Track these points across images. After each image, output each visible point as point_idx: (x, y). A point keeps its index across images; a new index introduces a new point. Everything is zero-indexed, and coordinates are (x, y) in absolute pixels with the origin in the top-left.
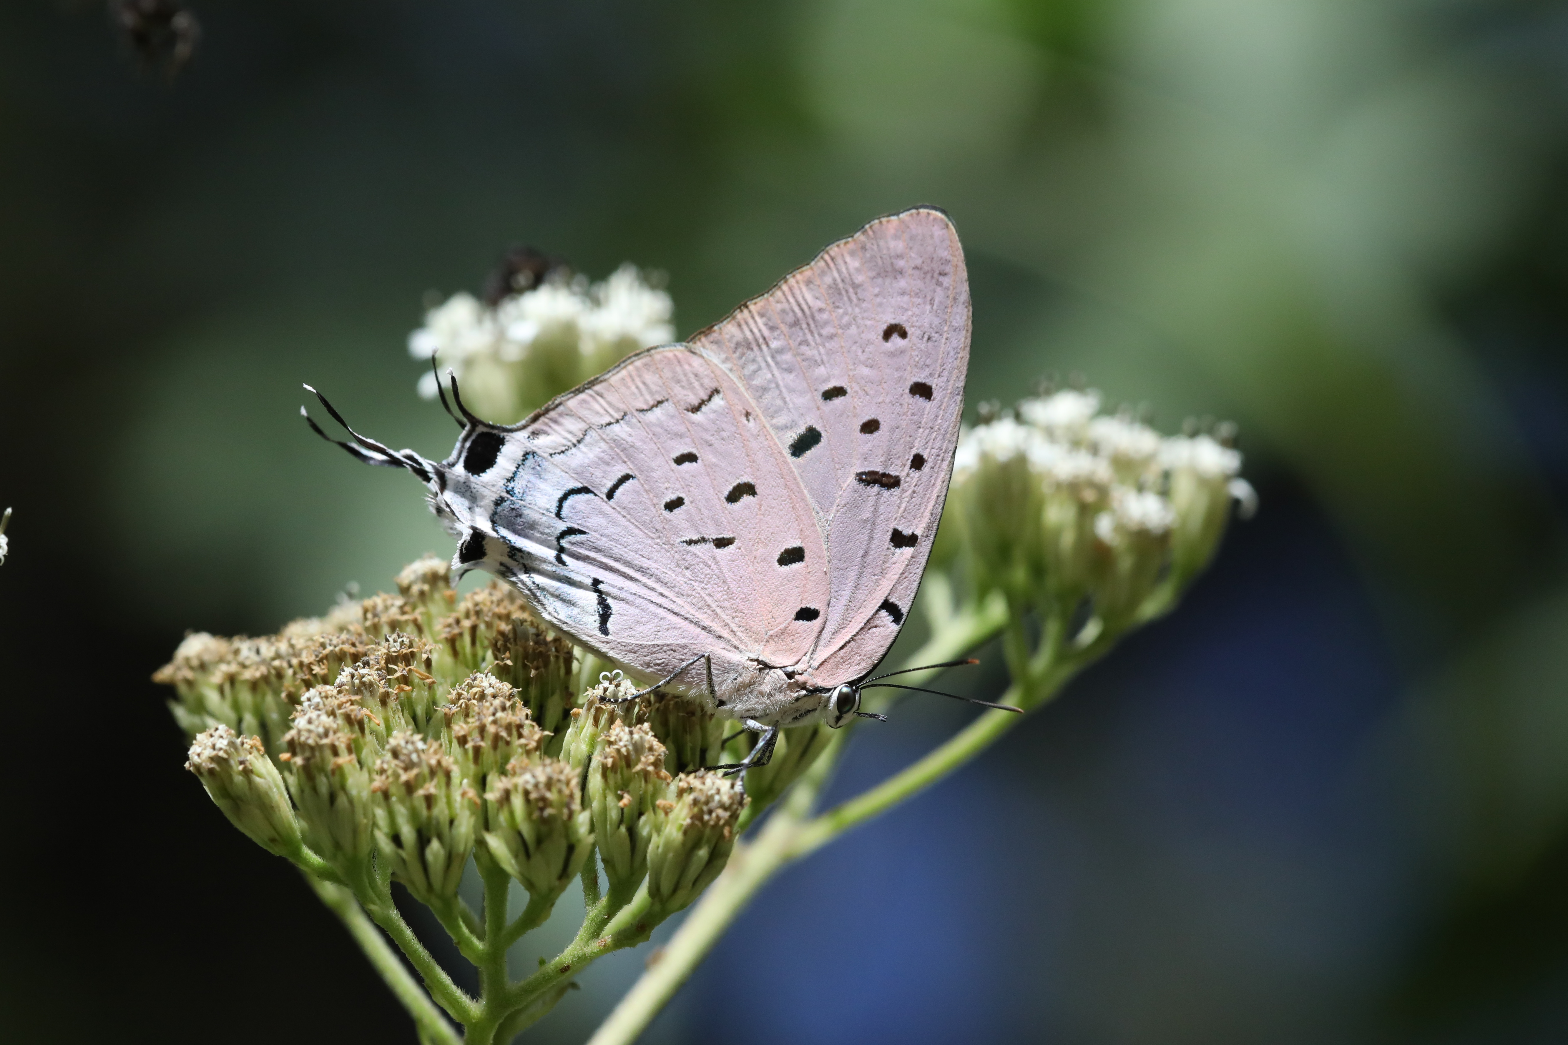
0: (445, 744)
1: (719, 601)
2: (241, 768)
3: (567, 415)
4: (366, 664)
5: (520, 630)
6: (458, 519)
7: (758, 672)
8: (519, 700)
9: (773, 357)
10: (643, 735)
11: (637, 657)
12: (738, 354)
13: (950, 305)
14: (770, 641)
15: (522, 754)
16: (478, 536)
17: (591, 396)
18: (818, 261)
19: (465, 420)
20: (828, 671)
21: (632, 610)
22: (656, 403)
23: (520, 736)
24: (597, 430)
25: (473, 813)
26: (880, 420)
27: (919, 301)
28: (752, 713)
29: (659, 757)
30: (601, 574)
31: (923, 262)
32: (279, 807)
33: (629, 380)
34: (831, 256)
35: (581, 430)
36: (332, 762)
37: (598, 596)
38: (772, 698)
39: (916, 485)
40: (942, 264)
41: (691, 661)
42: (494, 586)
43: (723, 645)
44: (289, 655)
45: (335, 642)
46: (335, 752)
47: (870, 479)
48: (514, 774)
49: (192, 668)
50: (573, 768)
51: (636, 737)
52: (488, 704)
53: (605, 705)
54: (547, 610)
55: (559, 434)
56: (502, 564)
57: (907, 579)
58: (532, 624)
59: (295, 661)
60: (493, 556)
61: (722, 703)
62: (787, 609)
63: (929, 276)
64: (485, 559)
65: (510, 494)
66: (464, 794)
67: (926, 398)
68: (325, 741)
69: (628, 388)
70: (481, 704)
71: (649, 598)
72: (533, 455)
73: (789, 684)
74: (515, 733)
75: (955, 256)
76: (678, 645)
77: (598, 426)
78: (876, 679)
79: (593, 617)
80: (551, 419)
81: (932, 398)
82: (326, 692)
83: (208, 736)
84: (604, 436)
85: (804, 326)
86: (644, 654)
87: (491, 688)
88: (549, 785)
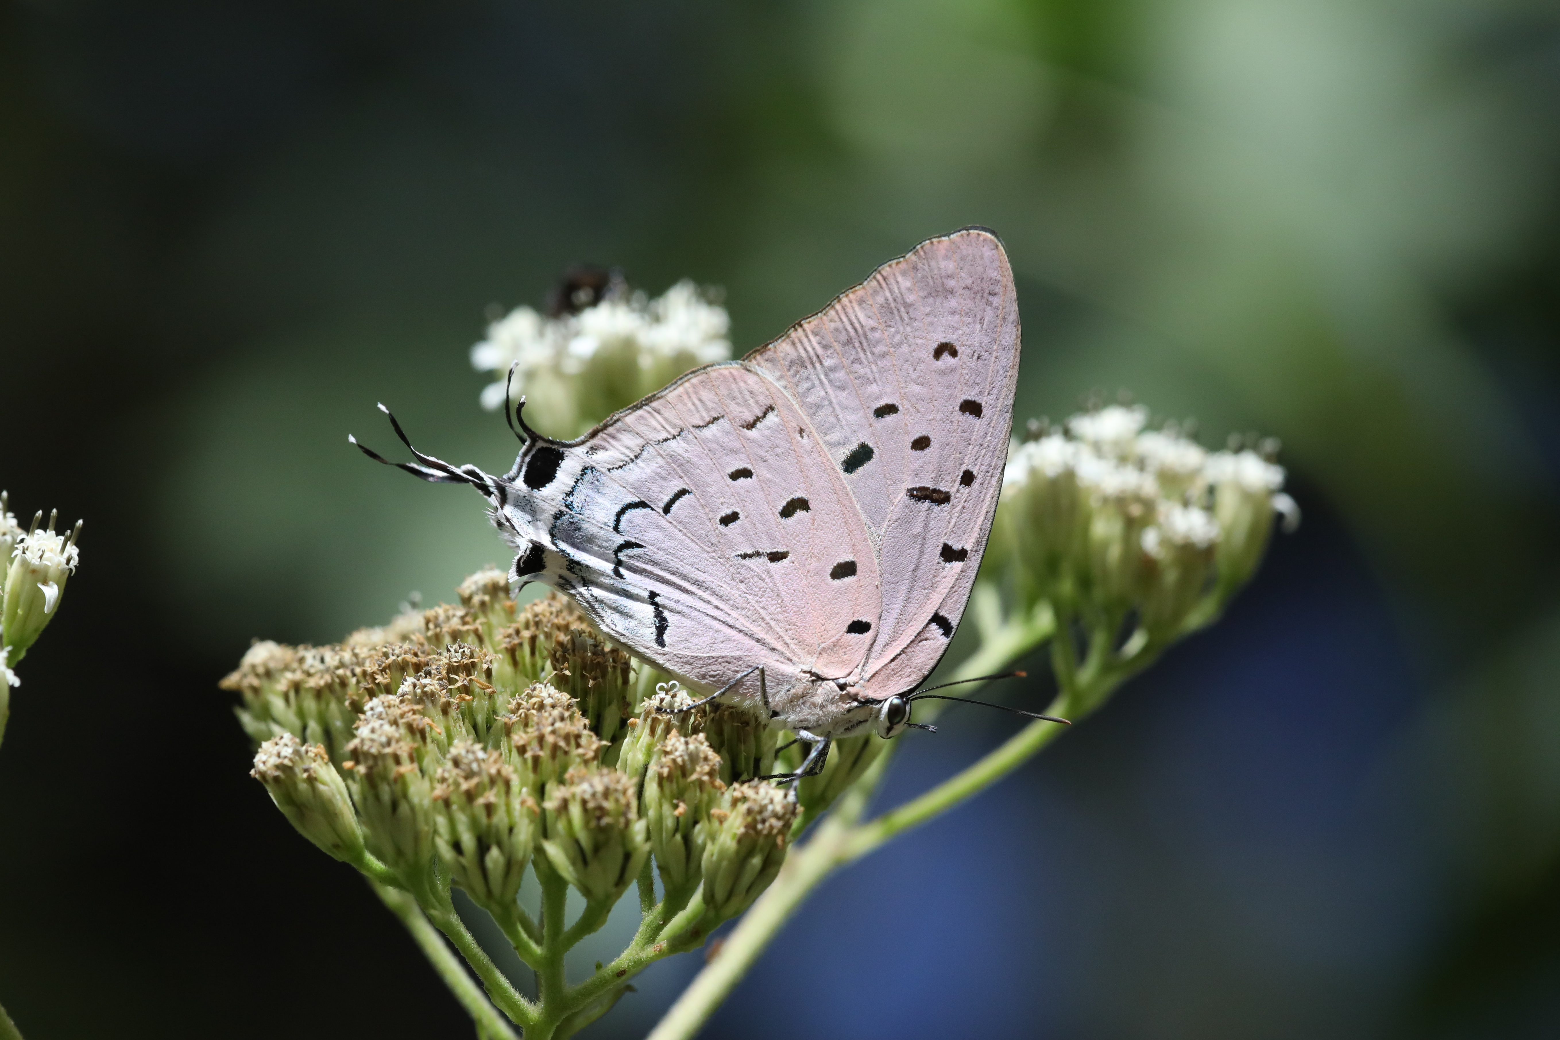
0: (505, 752)
1: (773, 614)
2: (305, 775)
3: (625, 431)
4: (428, 674)
5: (578, 640)
6: (518, 533)
7: (811, 684)
8: (577, 710)
9: (826, 375)
10: (698, 745)
11: (693, 668)
12: (792, 372)
13: (999, 325)
14: (823, 653)
15: (580, 764)
16: (537, 549)
17: (649, 412)
18: (871, 280)
19: (525, 435)
20: (879, 683)
21: (688, 623)
22: (712, 419)
23: (578, 746)
24: (654, 446)
25: (532, 821)
26: (930, 437)
27: (970, 320)
28: (805, 724)
29: (714, 767)
30: (658, 587)
31: (973, 283)
32: (342, 814)
33: (685, 397)
34: (883, 276)
35: (639, 446)
36: (394, 770)
37: (655, 608)
38: (824, 710)
39: (966, 501)
40: (992, 284)
41: (745, 673)
42: (554, 597)
43: (777, 657)
44: (352, 664)
45: (397, 652)
46: (397, 760)
47: (921, 494)
48: (572, 783)
49: (257, 675)
50: (630, 778)
51: (692, 747)
52: (546, 714)
53: (661, 715)
54: (604, 623)
55: (617, 449)
56: (561, 577)
57: (957, 593)
58: (590, 635)
59: (358, 670)
60: (553, 569)
61: (775, 714)
62: (839, 622)
63: (979, 295)
64: (544, 572)
65: (569, 508)
66: (523, 803)
67: (976, 416)
68: (388, 750)
69: (685, 404)
70: (539, 714)
71: (704, 611)
72: (591, 470)
73: (841, 696)
74: (573, 742)
75: (1004, 276)
76: (733, 657)
77: (655, 442)
78: (926, 691)
79: (650, 629)
80: (609, 435)
81: (982, 416)
82: (388, 702)
83: (274, 745)
84: (661, 452)
85: (857, 345)
86: (700, 666)
87: (550, 699)
88: (606, 794)
